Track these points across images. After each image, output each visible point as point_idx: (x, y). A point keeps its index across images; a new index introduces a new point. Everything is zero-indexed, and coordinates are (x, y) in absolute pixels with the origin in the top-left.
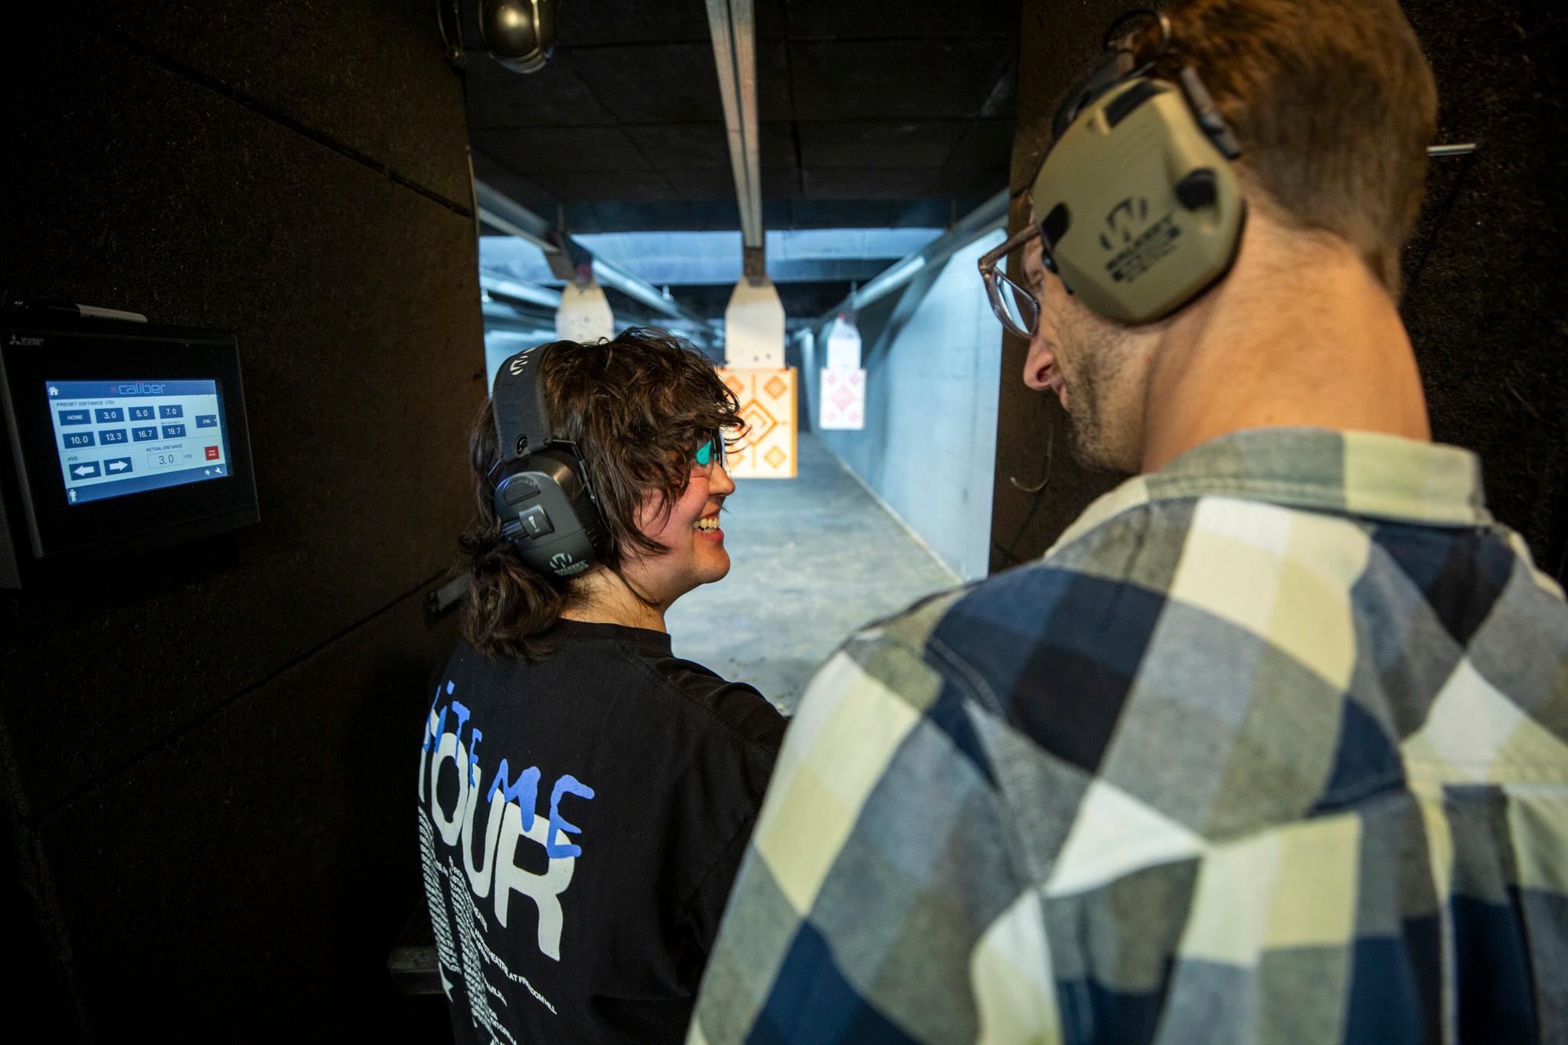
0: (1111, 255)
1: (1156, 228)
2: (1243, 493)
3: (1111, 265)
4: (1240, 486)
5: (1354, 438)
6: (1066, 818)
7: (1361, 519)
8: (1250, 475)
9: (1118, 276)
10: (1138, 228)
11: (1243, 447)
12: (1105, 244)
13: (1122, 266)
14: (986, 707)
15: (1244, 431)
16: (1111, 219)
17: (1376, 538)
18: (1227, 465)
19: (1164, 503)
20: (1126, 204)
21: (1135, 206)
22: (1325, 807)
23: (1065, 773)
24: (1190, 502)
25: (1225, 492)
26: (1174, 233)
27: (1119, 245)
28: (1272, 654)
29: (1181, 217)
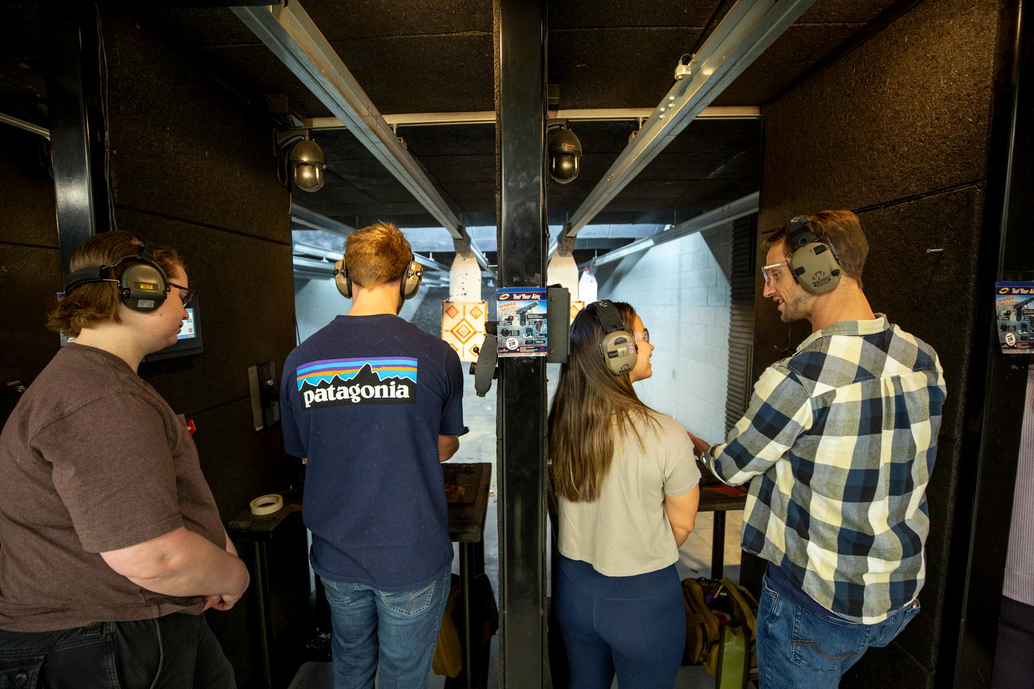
0: (814, 281)
1: (826, 278)
2: (839, 334)
3: (814, 283)
4: (839, 333)
5: (860, 322)
6: (814, 387)
7: (861, 336)
8: (840, 331)
9: (815, 286)
10: (822, 277)
11: (839, 325)
12: (814, 278)
13: (817, 284)
14: (798, 374)
15: (839, 322)
16: (816, 274)
17: (864, 339)
18: (837, 329)
19: (826, 337)
20: (820, 272)
21: (822, 273)
22: (855, 382)
23: (813, 381)
24: (830, 336)
25: (836, 334)
26: (830, 280)
27: (817, 279)
28: (845, 361)
29: (831, 277)
